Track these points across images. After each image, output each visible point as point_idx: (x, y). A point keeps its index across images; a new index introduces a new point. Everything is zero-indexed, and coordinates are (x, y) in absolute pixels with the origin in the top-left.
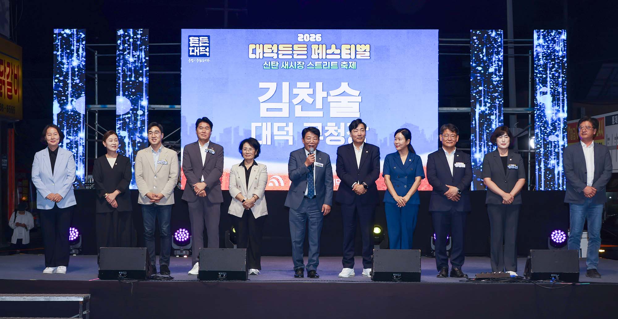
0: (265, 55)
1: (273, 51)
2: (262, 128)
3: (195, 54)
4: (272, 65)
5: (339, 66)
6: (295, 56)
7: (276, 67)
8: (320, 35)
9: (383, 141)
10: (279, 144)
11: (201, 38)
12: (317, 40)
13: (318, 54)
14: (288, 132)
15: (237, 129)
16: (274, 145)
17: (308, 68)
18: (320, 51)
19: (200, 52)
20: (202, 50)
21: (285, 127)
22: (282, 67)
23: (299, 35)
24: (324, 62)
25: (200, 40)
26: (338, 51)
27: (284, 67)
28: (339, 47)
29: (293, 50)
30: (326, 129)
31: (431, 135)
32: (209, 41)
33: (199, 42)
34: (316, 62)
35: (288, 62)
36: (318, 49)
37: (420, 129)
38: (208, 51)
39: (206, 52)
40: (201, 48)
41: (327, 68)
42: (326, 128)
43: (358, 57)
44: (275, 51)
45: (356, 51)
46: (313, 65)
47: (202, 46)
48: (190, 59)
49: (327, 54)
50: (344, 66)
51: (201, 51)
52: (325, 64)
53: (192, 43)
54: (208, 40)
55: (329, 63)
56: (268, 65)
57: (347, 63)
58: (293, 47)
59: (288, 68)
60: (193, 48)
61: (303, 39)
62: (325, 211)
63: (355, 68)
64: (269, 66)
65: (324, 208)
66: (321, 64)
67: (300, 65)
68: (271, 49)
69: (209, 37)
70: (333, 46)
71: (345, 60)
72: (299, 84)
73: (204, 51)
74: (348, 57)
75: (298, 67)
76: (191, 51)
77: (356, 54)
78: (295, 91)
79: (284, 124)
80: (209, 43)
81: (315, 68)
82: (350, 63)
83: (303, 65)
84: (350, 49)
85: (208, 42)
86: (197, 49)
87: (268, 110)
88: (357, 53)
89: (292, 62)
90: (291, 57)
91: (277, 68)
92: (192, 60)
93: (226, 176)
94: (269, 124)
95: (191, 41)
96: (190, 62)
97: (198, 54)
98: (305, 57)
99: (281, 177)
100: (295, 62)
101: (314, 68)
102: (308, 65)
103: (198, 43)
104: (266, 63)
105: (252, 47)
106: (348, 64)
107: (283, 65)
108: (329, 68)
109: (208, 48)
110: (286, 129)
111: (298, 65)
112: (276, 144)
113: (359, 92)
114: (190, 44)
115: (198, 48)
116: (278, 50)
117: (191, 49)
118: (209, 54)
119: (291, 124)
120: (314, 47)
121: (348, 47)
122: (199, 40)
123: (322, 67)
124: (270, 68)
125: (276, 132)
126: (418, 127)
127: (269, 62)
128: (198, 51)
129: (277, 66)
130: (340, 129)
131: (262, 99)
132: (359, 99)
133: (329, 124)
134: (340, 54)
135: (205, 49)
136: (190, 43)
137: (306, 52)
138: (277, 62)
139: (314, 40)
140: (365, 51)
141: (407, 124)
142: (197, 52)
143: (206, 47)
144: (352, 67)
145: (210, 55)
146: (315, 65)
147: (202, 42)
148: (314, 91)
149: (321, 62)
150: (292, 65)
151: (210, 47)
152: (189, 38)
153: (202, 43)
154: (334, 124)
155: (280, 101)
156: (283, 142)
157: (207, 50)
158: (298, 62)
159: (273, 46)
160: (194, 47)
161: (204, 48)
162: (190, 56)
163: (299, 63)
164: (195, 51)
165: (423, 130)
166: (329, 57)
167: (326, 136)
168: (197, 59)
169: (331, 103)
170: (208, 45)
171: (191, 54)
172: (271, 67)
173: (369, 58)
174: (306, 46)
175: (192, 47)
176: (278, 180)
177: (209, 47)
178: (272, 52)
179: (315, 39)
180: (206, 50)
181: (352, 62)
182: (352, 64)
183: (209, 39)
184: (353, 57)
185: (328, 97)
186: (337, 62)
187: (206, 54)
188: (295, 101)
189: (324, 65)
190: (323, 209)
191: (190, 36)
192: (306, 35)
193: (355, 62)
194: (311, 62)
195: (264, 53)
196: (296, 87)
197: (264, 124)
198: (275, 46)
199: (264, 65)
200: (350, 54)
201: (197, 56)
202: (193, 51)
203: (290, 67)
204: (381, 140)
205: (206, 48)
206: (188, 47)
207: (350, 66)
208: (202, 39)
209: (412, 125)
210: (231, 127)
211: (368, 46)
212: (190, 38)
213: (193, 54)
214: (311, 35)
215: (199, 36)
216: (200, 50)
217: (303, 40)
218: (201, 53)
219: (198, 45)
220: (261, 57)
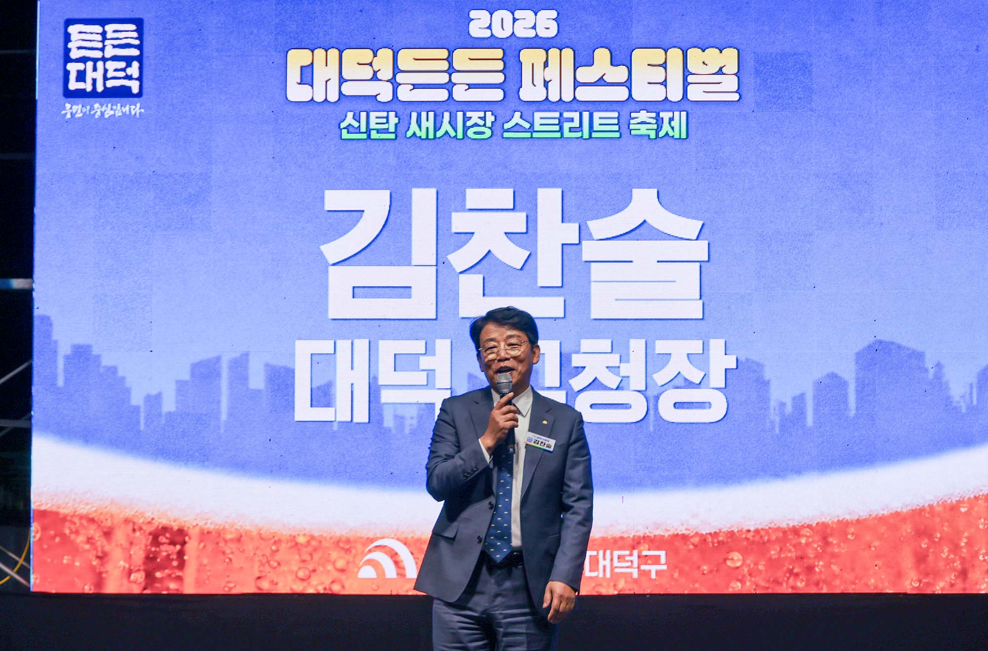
0: (348, 89)
1: (375, 73)
2: (335, 358)
3: (89, 88)
4: (373, 125)
5: (624, 125)
6: (460, 94)
7: (386, 131)
8: (553, 14)
9: (789, 409)
10: (399, 419)
11: (109, 28)
12: (543, 33)
13: (546, 84)
14: (431, 374)
15: (240, 366)
16: (380, 421)
17: (506, 135)
18: (552, 73)
19: (105, 79)
20: (116, 70)
21: (422, 358)
22: (409, 134)
23: (473, 14)
24: (566, 115)
25: (109, 36)
26: (620, 74)
27: (418, 134)
28: (622, 59)
29: (451, 70)
30: (574, 364)
31: (971, 386)
32: (140, 38)
33: (103, 42)
34: (537, 115)
35: (431, 114)
36: (546, 65)
37: (929, 364)
38: (136, 74)
39: (129, 77)
40: (111, 65)
41: (579, 135)
42: (577, 360)
43: (695, 94)
44: (386, 73)
45: (686, 73)
46: (527, 125)
47: (115, 58)
48: (68, 106)
49: (577, 84)
50: (643, 130)
51: (109, 75)
52: (572, 120)
53: (79, 48)
54: (135, 35)
55: (586, 115)
56: (356, 124)
57: (654, 115)
58: (449, 59)
59: (431, 136)
60: (81, 66)
61: (490, 27)
62: (555, 602)
63: (684, 136)
64: (363, 129)
65: (552, 592)
66: (556, 121)
67: (476, 125)
68: (371, 64)
69: (139, 23)
70: (602, 55)
71: (646, 105)
72: (475, 196)
73: (122, 74)
74: (657, 94)
75: (470, 133)
76: (73, 76)
77: (686, 84)
78: (459, 222)
79: (418, 346)
80: (140, 47)
81: (535, 135)
82: (666, 116)
83: (489, 124)
84: (664, 65)
85: (137, 42)
86: (95, 69)
87: (356, 292)
88: (690, 79)
89: (447, 115)
90: (442, 95)
91: (393, 136)
92: (75, 109)
93: (201, 541)
94: (362, 345)
95: (73, 38)
96: (69, 116)
97: (100, 88)
98: (497, 95)
99: (405, 544)
100: (460, 115)
101: (528, 135)
102: (507, 126)
103: (100, 45)
104: (349, 119)
105: (297, 58)
106: (659, 121)
107: (414, 127)
108: (586, 136)
109: (135, 64)
110: (425, 362)
111: (469, 124)
112: (389, 422)
113: (701, 223)
114: (70, 50)
115: (100, 64)
116: (396, 70)
117: (73, 68)
118: (141, 87)
119: (443, 346)
120: (530, 57)
121: (657, 55)
122: (104, 34)
123: (561, 130)
124: (364, 136)
125: (386, 375)
126: (919, 356)
127: (363, 115)
128: (99, 75)
129: (392, 129)
130: (628, 361)
131: (333, 250)
132: (700, 250)
133: (587, 344)
134: (628, 84)
135: (124, 70)
136: (70, 45)
137: (499, 78)
138: (392, 114)
139: (531, 34)
140: (720, 72)
141: (881, 342)
142: (94, 81)
143: (129, 60)
144: (671, 133)
145: (144, 91)
146: (532, 125)
147: (116, 42)
148: (531, 221)
149: (557, 115)
150: (446, 127)
151: (145, 61)
152: (66, 27)
153: (114, 46)
154: (605, 344)
155: (403, 257)
156: (414, 412)
157: (134, 70)
158: (468, 114)
159: (375, 55)
160: (84, 60)
161: (122, 65)
162: (70, 94)
163: (475, 116)
164: (90, 75)
165: (939, 366)
166: (584, 94)
167: (576, 388)
168: (97, 106)
169: (593, 264)
170: (135, 52)
171: (73, 85)
172: (368, 131)
173: (736, 97)
174: (499, 53)
175: (78, 60)
176: (394, 555)
177: (139, 59)
178: (375, 78)
179: (534, 27)
180: (129, 71)
181: (670, 114)
182: (671, 119)
183: (140, 30)
184: (675, 95)
185: (584, 242)
186: (616, 114)
187: (129, 88)
188: (460, 259)
189: (567, 126)
190: (547, 595)
191: (69, 22)
192: (499, 14)
193: (684, 114)
194: (518, 114)
195: (342, 80)
196: (462, 208)
197: (344, 345)
198: (385, 54)
199: (343, 125)
200: (664, 83)
201: (94, 94)
202: (81, 76)
203: (439, 134)
204: (783, 405)
205: (129, 65)
206: (62, 61)
207: (666, 128)
208: (115, 31)
209: (899, 347)
210: (218, 359)
211: (731, 54)
212: (73, 29)
213: (81, 85)
214: (518, 14)
215: (103, 22)
216: (106, 71)
217: (487, 33)
218: (110, 84)
219: (98, 54)
220: (333, 97)
